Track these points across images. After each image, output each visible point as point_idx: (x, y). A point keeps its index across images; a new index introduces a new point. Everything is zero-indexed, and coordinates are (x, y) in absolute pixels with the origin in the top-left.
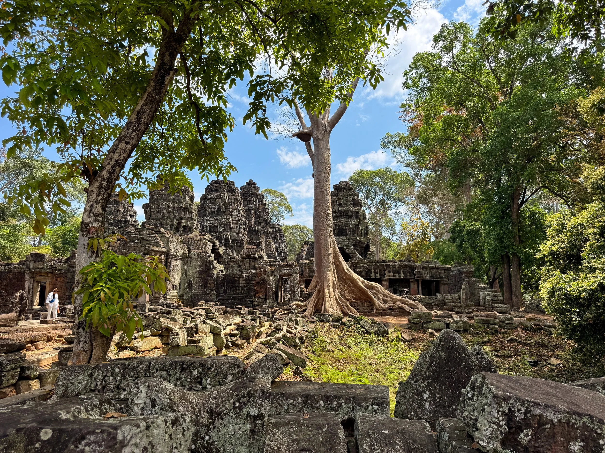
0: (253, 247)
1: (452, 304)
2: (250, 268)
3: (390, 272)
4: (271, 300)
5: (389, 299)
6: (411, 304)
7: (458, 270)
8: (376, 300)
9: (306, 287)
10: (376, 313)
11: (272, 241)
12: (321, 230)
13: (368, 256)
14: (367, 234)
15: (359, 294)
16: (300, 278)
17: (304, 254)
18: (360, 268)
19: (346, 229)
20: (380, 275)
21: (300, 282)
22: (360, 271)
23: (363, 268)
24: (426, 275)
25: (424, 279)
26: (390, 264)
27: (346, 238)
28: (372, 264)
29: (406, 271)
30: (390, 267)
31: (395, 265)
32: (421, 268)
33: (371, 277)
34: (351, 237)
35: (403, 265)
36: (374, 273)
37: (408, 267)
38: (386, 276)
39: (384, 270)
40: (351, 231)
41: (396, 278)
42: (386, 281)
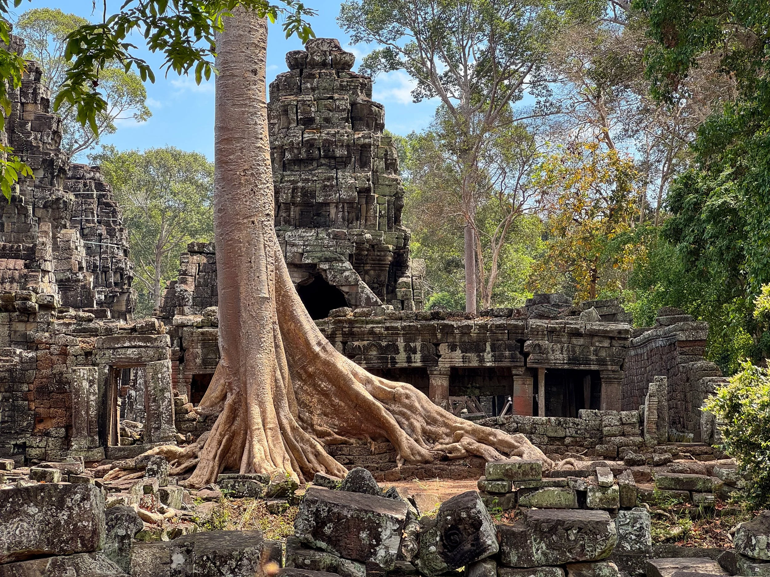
0: (11, 263)
1: (618, 440)
2: (11, 342)
3: (453, 348)
4: (84, 443)
5: (442, 430)
6: (503, 442)
7: (665, 336)
8: (403, 436)
9: (195, 399)
10: (403, 471)
11: (74, 234)
12: (238, 226)
13: (400, 292)
14: (397, 220)
15: (353, 416)
16: (175, 369)
17: (190, 288)
18: (361, 336)
19: (326, 204)
20: (424, 359)
21: (175, 383)
22: (361, 346)
23: (371, 339)
24: (558, 355)
25: (553, 367)
26: (453, 323)
27: (328, 235)
28: (398, 324)
29: (501, 345)
30: (453, 333)
31: (469, 327)
32: (543, 335)
33: (397, 366)
34: (345, 231)
35: (491, 327)
36: (405, 351)
37: (506, 331)
38: (440, 359)
39: (435, 341)
40: (343, 211)
41: (471, 365)
42: (440, 374)
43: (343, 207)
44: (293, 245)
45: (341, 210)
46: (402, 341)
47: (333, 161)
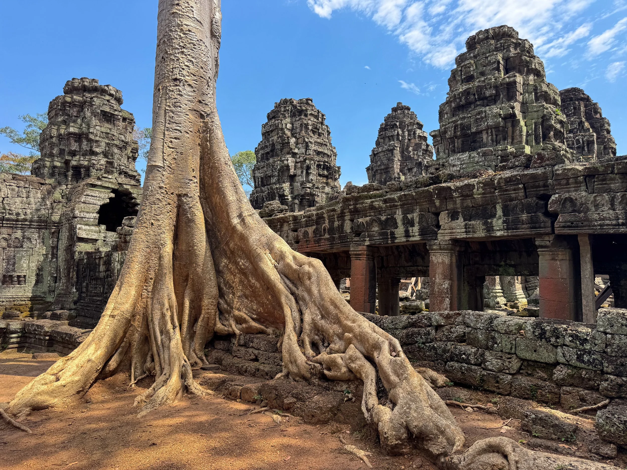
22: (364, 222)
23: (373, 214)
24: (607, 212)
25: (599, 232)
26: (449, 184)
27: (478, 154)
28: (395, 196)
29: (516, 206)
30: (452, 197)
31: (470, 187)
32: (576, 183)
33: (396, 241)
34: (491, 149)
35: (499, 183)
36: (404, 224)
37: (521, 186)
38: (440, 231)
39: (433, 209)
40: (492, 135)
41: (476, 235)
42: (440, 249)
43: (492, 132)
44: (454, 166)
45: (490, 134)
46: (400, 213)
47: (485, 101)
